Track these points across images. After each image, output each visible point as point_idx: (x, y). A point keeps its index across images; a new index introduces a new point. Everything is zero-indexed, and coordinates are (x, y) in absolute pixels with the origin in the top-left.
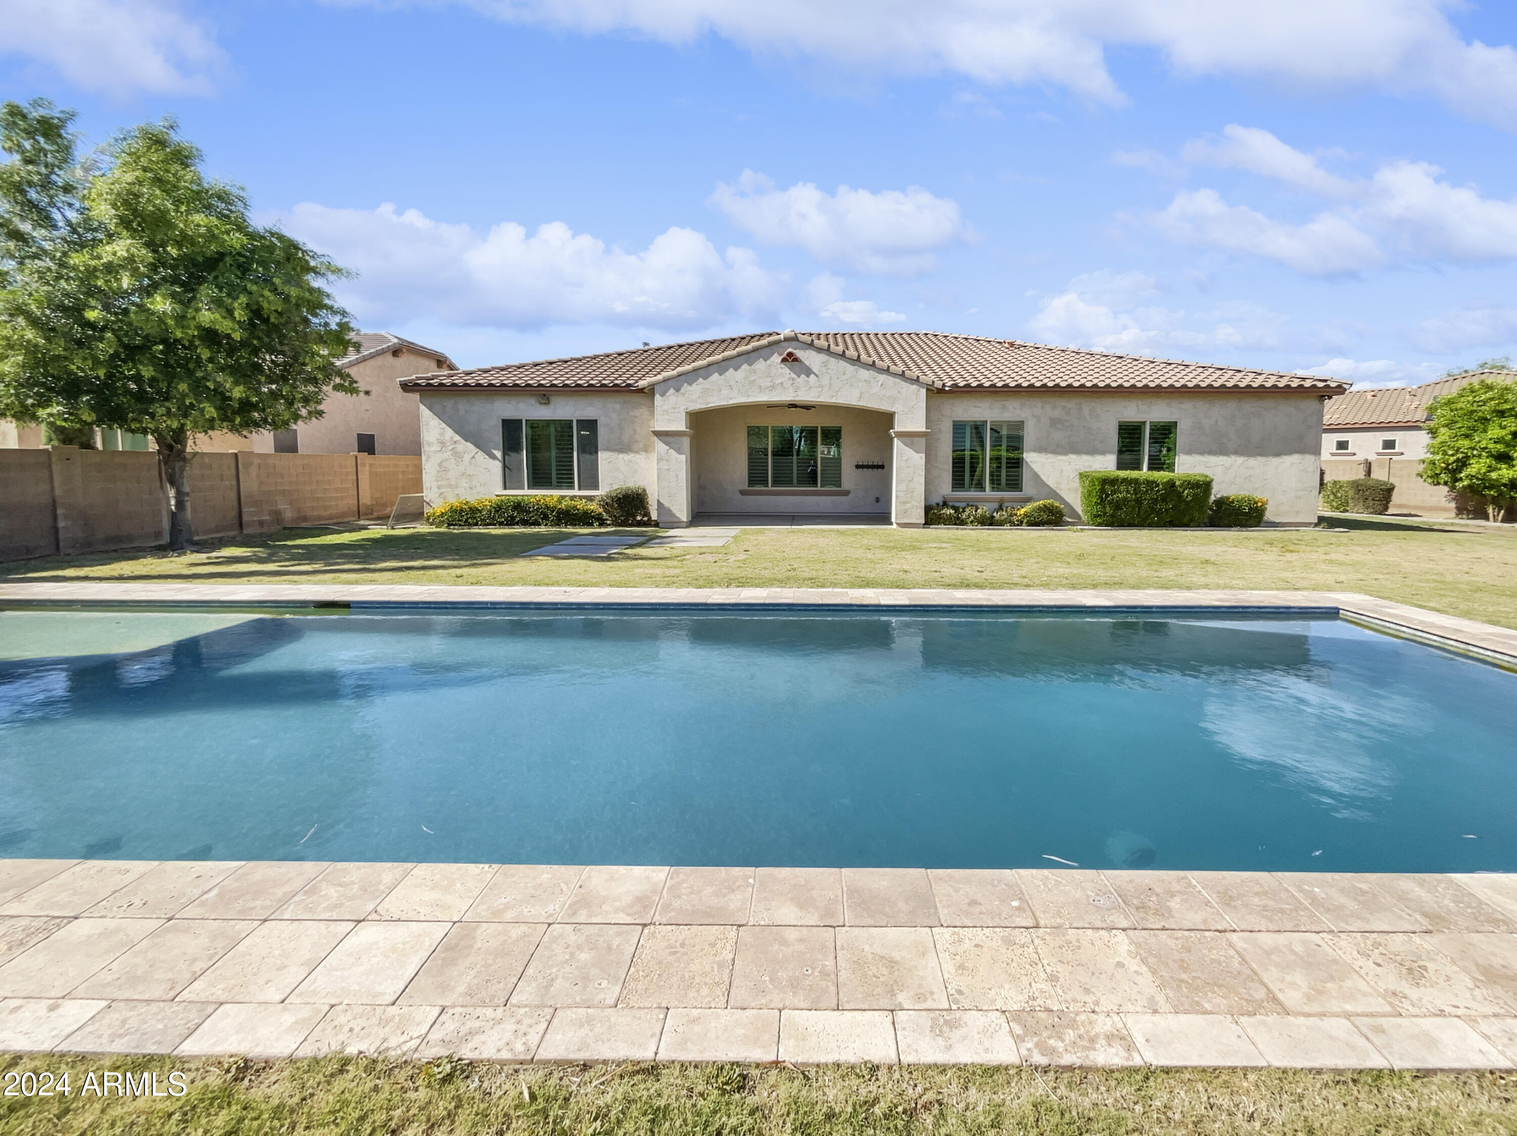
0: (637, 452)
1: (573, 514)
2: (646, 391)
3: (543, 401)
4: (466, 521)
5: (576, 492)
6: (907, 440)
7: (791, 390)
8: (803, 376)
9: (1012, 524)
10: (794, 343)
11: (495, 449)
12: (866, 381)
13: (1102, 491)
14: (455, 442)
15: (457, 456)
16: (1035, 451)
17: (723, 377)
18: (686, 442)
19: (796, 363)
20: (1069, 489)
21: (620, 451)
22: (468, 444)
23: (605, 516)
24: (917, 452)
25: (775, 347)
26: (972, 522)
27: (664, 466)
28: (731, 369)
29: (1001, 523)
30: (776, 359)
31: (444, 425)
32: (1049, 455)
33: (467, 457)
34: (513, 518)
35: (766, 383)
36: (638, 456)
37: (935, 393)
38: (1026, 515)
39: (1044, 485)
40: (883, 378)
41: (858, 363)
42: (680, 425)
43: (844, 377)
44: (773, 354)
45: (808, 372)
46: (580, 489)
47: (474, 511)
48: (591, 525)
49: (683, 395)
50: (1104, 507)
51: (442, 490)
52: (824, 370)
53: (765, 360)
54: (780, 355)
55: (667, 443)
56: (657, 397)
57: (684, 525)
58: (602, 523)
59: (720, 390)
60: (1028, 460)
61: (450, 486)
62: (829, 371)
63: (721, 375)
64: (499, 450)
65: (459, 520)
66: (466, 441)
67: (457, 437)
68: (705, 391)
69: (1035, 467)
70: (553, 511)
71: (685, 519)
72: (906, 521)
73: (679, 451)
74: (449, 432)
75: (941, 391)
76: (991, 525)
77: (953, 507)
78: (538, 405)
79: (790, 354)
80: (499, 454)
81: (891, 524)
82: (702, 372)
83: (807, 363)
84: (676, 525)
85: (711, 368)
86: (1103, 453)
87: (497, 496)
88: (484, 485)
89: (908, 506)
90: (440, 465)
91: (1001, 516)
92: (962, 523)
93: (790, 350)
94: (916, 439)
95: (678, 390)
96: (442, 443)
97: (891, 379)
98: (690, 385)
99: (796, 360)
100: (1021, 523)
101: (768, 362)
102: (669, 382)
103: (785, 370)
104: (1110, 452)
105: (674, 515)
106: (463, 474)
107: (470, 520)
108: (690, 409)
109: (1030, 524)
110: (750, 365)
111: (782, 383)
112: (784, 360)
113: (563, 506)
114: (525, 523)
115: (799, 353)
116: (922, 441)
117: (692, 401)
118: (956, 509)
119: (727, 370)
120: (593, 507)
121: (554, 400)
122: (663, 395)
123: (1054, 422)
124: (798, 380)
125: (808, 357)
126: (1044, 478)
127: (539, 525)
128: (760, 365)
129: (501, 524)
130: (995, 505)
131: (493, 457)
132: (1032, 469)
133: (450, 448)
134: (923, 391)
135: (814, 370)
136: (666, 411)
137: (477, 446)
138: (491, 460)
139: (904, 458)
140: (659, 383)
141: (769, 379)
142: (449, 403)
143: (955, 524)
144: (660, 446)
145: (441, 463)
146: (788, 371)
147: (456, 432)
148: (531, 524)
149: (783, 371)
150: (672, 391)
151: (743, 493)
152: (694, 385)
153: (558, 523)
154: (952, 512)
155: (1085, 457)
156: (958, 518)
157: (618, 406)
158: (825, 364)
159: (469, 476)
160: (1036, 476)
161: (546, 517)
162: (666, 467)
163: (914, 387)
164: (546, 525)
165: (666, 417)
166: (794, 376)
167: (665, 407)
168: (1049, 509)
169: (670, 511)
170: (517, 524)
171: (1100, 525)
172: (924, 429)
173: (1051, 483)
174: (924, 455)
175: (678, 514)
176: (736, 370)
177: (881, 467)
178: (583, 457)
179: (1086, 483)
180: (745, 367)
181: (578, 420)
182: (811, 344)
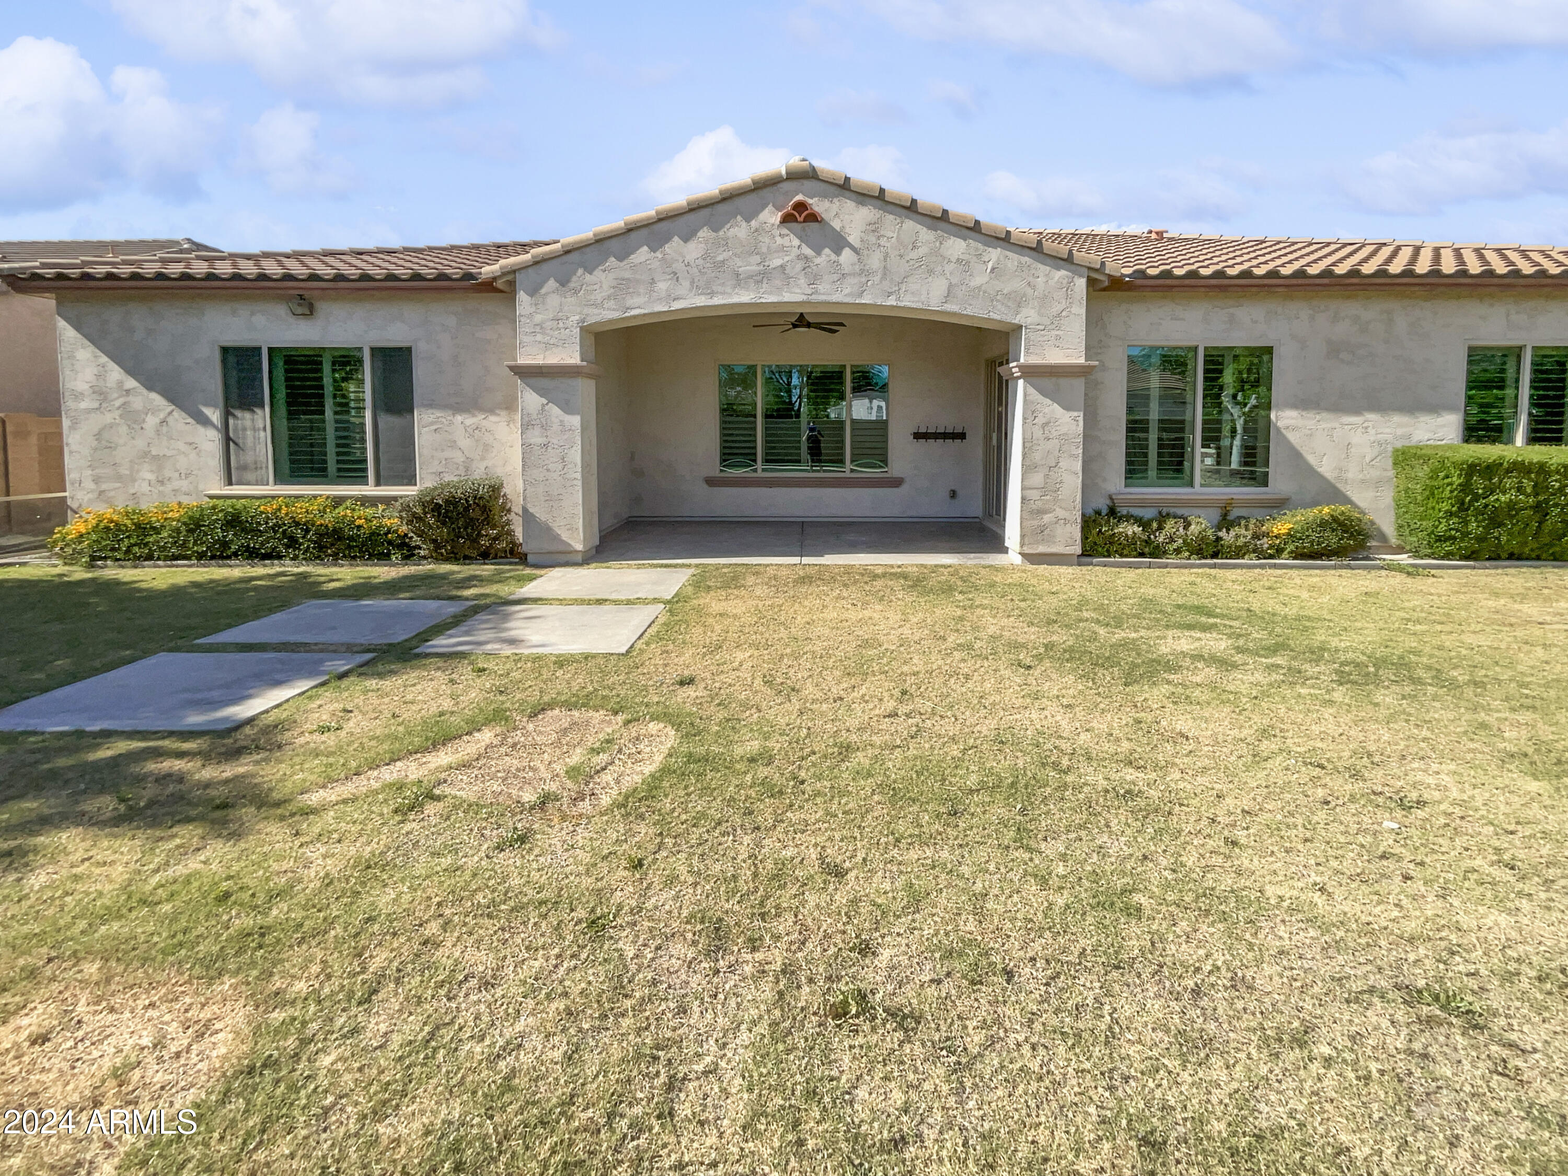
0: (491, 411)
1: (351, 538)
2: (499, 284)
3: (299, 310)
4: (128, 551)
5: (370, 490)
6: (1048, 383)
7: (802, 281)
8: (827, 251)
9: (1261, 554)
10: (808, 184)
11: (207, 405)
12: (959, 261)
13: (1466, 487)
14: (128, 391)
15: (133, 418)
16: (1294, 406)
17: (659, 255)
18: (586, 390)
19: (814, 225)
20: (1363, 481)
21: (459, 408)
22: (154, 396)
23: (416, 540)
24: (1067, 408)
25: (766, 193)
26: (1178, 551)
27: (536, 437)
28: (676, 238)
29: (1239, 552)
30: (771, 217)
31: (104, 359)
32: (1325, 415)
33: (151, 421)
34: (225, 544)
35: (750, 266)
36: (493, 418)
37: (1105, 287)
39: (1311, 472)
40: (994, 254)
41: (943, 225)
42: (571, 356)
43: (914, 255)
44: (764, 207)
45: (838, 242)
46: (378, 483)
47: (143, 529)
48: (384, 557)
49: (576, 292)
50: (1466, 523)
51: (104, 487)
52: (872, 239)
53: (748, 220)
54: (778, 208)
55: (541, 392)
56: (522, 297)
57: (579, 558)
58: (409, 554)
59: (653, 282)
60: (1279, 424)
61: (119, 478)
62: (883, 242)
63: (653, 250)
64: (215, 406)
65: (113, 549)
66: (150, 388)
67: (131, 383)
68: (623, 287)
69: (1292, 437)
70: (307, 531)
71: (579, 547)
72: (1042, 549)
73: (567, 408)
74: (115, 373)
75: (1117, 284)
76: (1215, 555)
77: (1139, 521)
78: (292, 319)
79: (800, 207)
80: (215, 415)
81: (1005, 550)
82: (614, 244)
83: (836, 224)
84: (563, 558)
85: (633, 235)
86: (1434, 408)
87: (211, 497)
88: (187, 476)
89: (1047, 518)
90: (98, 436)
91: (1237, 537)
92: (1157, 552)
93: (799, 197)
94: (1063, 382)
95: (563, 282)
96: (101, 394)
97: (1013, 259)
99: (813, 218)
100: (1279, 552)
101: (753, 223)
102: (545, 267)
103: (789, 240)
104: (1450, 408)
105: (557, 538)
106: (146, 454)
107: (136, 549)
108: (591, 320)
109: (1299, 555)
110: (716, 230)
111: (782, 267)
112: (787, 219)
113: (329, 519)
114: (252, 555)
115: (818, 205)
116: (1079, 384)
117: (595, 305)
118: (1144, 524)
119: (668, 239)
120: (393, 521)
121: (323, 307)
122: (533, 292)
123: (1334, 350)
124: (818, 260)
126: (1311, 459)
127: (280, 557)
128: (739, 230)
129: (202, 557)
130: (1215, 515)
131: (204, 421)
132: (1289, 442)
133: (118, 403)
134: (1081, 283)
135: (851, 239)
136: (540, 325)
137: (172, 399)
138: (199, 427)
139: (1040, 420)
140: (524, 267)
141: (757, 259)
142: (114, 315)
143: (1142, 555)
144: (530, 399)
145: (99, 433)
146: (796, 242)
147: (130, 372)
148: (264, 557)
149: (785, 241)
150: (552, 284)
151: (711, 482)
152: (598, 272)
154: (1138, 529)
155: (1397, 418)
156: (1148, 542)
157: (452, 321)
158: (874, 228)
159: (156, 458)
160: (1296, 456)
161: (293, 542)
162: (540, 440)
163: (1061, 274)
164: (295, 558)
165: (539, 337)
166: (807, 251)
167: (538, 318)
168: (1341, 524)
169: (549, 529)
171: (1448, 556)
172: (1082, 361)
173: (1326, 468)
174: (1082, 414)
175: (565, 536)
176: (686, 240)
177: (962, 436)
178: (386, 420)
179: (1422, 472)
180: (704, 233)
181: (373, 350)
182: (844, 187)
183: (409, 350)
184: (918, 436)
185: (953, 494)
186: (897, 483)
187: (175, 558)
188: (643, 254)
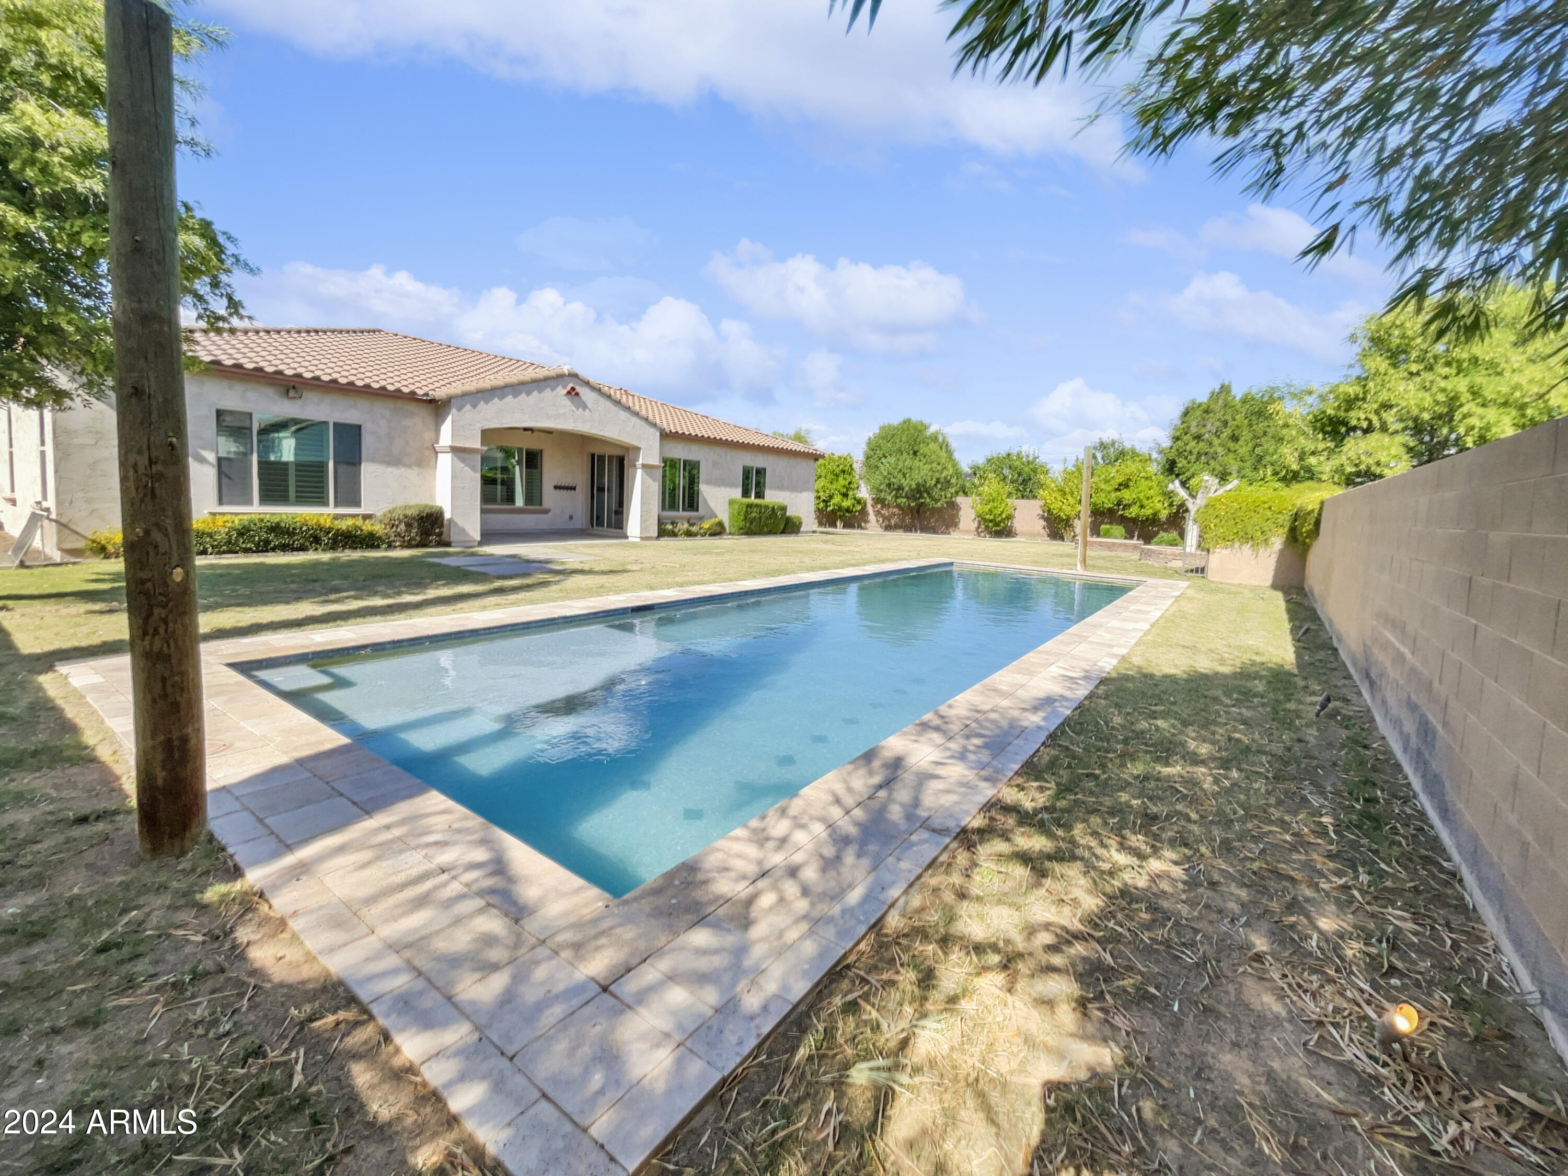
0: (409, 466)
5: (331, 510)
6: (648, 471)
8: (581, 410)
9: (701, 535)
10: (575, 380)
11: (204, 449)
16: (704, 483)
17: (515, 401)
19: (577, 398)
20: (722, 511)
21: (389, 463)
23: (392, 537)
24: (654, 481)
25: (561, 380)
29: (695, 535)
30: (562, 391)
32: (711, 487)
35: (551, 412)
37: (666, 436)
38: (709, 529)
39: (709, 507)
40: (634, 419)
41: (619, 405)
42: (477, 443)
43: (610, 415)
44: (559, 386)
45: (585, 407)
46: (336, 507)
49: (479, 412)
50: (746, 523)
52: (595, 407)
53: (552, 390)
54: (564, 387)
55: (462, 460)
56: (452, 411)
57: (478, 543)
59: (513, 412)
60: (701, 489)
62: (599, 409)
64: (211, 450)
68: (500, 412)
69: (705, 495)
70: (328, 533)
71: (477, 538)
72: (646, 535)
73: (473, 469)
76: (690, 536)
77: (670, 524)
79: (573, 388)
81: (628, 537)
82: (498, 392)
83: (584, 399)
84: (470, 543)
85: (506, 389)
86: (735, 485)
89: (647, 523)
91: (693, 530)
93: (572, 385)
94: (653, 471)
95: (474, 407)
97: (639, 422)
98: (487, 403)
99: (577, 394)
100: (705, 534)
101: (554, 392)
102: (466, 398)
103: (567, 402)
104: (739, 485)
105: (468, 534)
108: (486, 427)
109: (711, 535)
110: (539, 392)
111: (563, 414)
112: (569, 393)
113: (343, 526)
114: (284, 548)
115: (578, 389)
116: (657, 472)
117: (486, 420)
120: (375, 526)
122: (460, 409)
123: (712, 464)
124: (577, 413)
125: (583, 391)
126: (709, 502)
128: (548, 393)
129: (247, 551)
131: (201, 460)
134: (659, 434)
135: (589, 406)
136: (462, 427)
138: (197, 464)
139: (646, 485)
140: (457, 396)
141: (553, 408)
143: (672, 536)
144: (456, 463)
146: (570, 404)
148: (293, 550)
149: (565, 402)
150: (468, 407)
152: (489, 404)
153: (333, 546)
154: (671, 527)
155: (729, 490)
158: (595, 401)
160: (706, 502)
161: (316, 541)
162: (460, 485)
163: (653, 430)
164: (316, 551)
165: (461, 433)
166: (573, 408)
167: (461, 423)
168: (718, 524)
169: (464, 530)
170: (274, 549)
171: (742, 534)
172: (658, 464)
173: (713, 505)
175: (471, 533)
176: (527, 395)
177: (573, 488)
178: (342, 468)
179: (736, 507)
180: (535, 393)
181: (335, 424)
182: (587, 383)
183: (359, 427)
184: (556, 487)
185: (571, 518)
186: (547, 511)
187: (224, 552)
188: (509, 398)
